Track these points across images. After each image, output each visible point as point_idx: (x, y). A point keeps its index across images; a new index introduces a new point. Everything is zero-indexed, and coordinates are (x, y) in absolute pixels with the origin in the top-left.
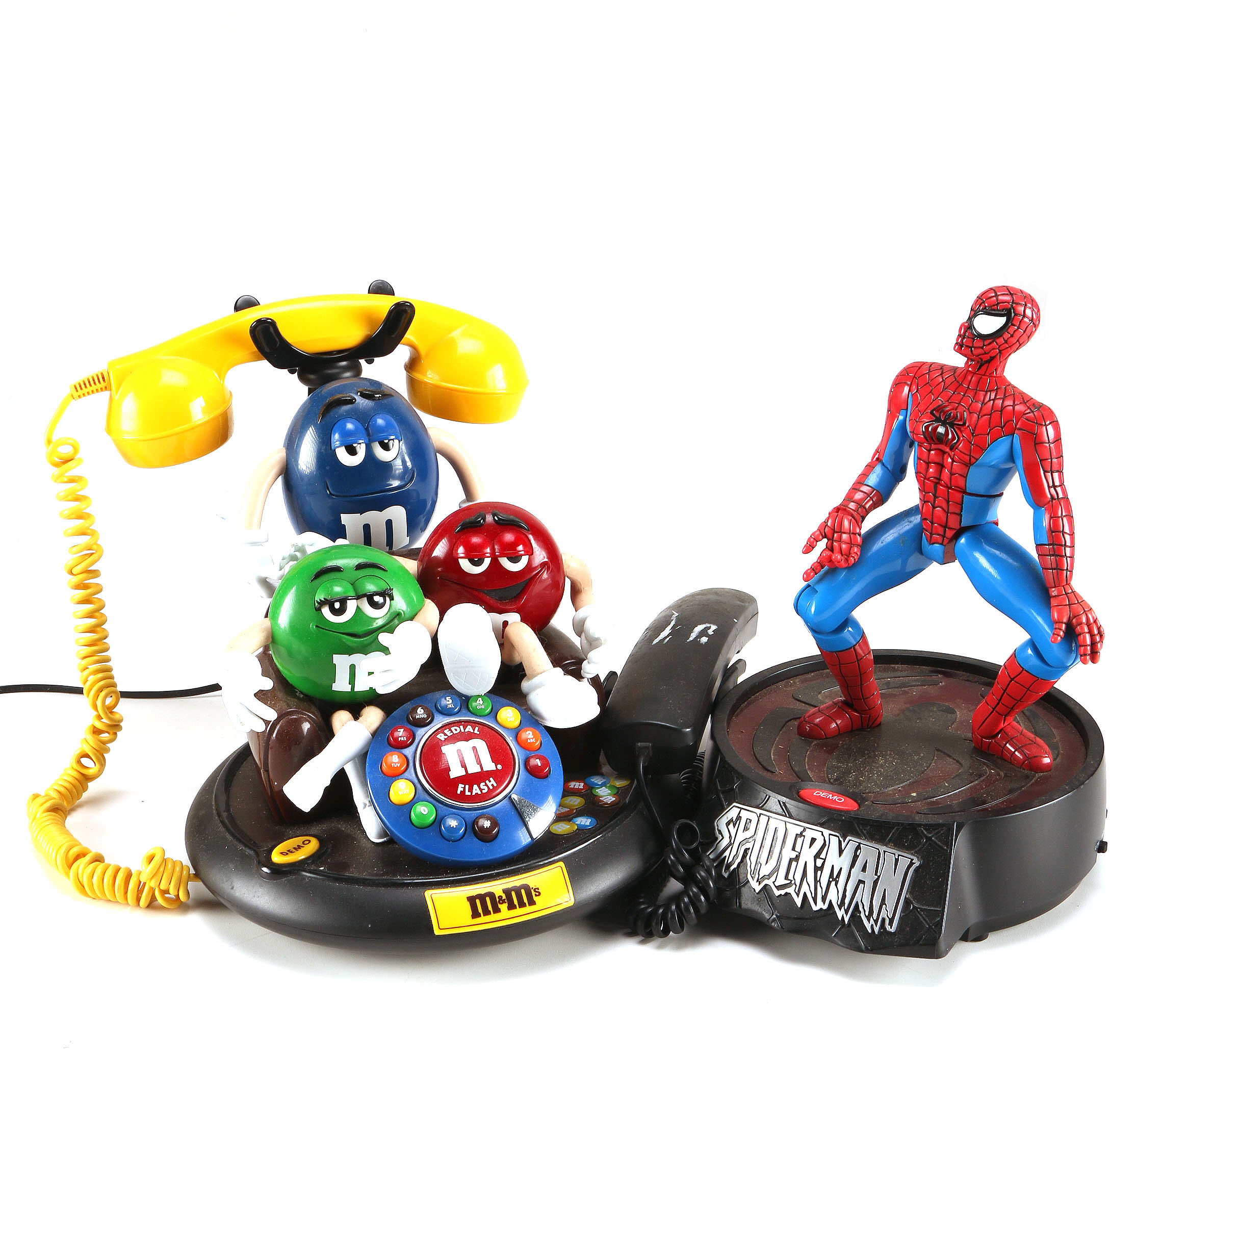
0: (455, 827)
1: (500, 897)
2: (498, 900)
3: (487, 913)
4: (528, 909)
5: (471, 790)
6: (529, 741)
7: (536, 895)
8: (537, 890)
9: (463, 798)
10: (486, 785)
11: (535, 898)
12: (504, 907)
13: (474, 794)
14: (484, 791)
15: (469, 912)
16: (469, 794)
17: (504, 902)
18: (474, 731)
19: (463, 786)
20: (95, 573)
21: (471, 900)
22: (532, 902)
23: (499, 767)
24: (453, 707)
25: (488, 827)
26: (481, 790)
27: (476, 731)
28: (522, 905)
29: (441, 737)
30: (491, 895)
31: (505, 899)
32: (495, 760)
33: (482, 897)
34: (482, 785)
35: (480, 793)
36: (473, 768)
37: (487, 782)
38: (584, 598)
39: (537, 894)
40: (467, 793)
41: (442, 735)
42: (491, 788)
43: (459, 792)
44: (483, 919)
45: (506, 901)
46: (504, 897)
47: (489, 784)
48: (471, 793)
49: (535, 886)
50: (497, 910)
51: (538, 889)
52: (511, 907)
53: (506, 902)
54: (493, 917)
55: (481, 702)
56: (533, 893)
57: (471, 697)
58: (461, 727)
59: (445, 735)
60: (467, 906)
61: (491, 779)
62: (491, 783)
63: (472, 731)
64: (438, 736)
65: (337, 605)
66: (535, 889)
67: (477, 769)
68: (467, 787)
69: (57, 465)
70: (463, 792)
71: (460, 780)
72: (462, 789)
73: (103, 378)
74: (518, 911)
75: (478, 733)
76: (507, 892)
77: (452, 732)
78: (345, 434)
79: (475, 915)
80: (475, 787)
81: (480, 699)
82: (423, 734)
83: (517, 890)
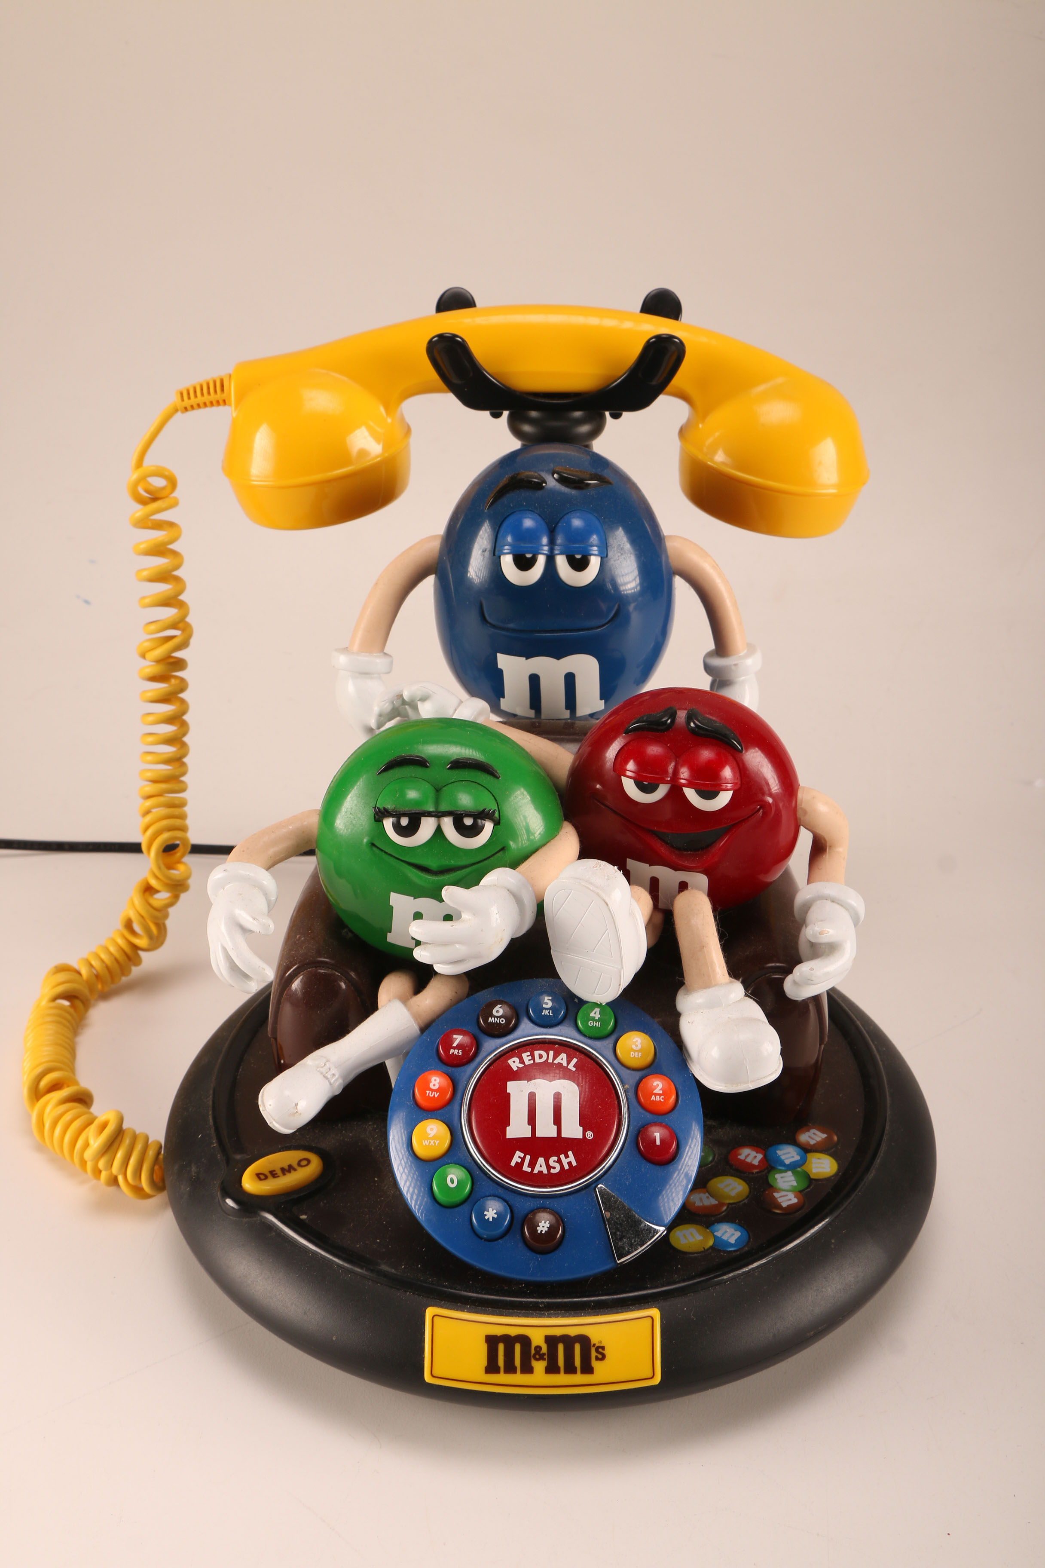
0: (491, 1220)
1: (538, 1348)
2: (533, 1352)
3: (510, 1368)
4: (579, 1378)
5: (532, 1164)
6: (653, 1098)
7: (597, 1359)
8: (600, 1350)
9: (517, 1173)
10: (559, 1161)
11: (595, 1364)
12: (539, 1366)
13: (536, 1171)
14: (552, 1171)
15: (483, 1361)
16: (529, 1170)
17: (541, 1358)
18: (568, 1063)
19: (522, 1155)
20: (180, 664)
21: (492, 1341)
22: (587, 1369)
23: (590, 1135)
24: (551, 1014)
25: (543, 1232)
26: (549, 1167)
27: (571, 1067)
28: (570, 1369)
29: (514, 1063)
30: (525, 1341)
31: (544, 1354)
32: (585, 1122)
33: (509, 1341)
34: (552, 1160)
35: (545, 1172)
36: (546, 1129)
37: (562, 1156)
38: (828, 862)
39: (600, 1356)
40: (526, 1168)
41: (517, 1060)
42: (566, 1167)
43: (513, 1164)
44: (502, 1377)
45: (546, 1357)
46: (544, 1350)
47: (565, 1161)
48: (532, 1170)
49: (601, 1342)
50: (527, 1369)
51: (603, 1348)
52: (552, 1368)
53: (544, 1359)
54: (519, 1378)
55: (597, 1016)
56: (594, 1354)
57: (587, 1002)
58: (551, 1053)
59: (522, 1061)
60: (482, 1350)
61: (570, 1153)
62: (568, 1160)
63: (565, 1064)
64: (510, 1062)
65: (404, 822)
66: (599, 1347)
67: (552, 1132)
68: (528, 1157)
69: (143, 502)
70: (520, 1165)
71: (520, 1144)
72: (519, 1160)
73: (222, 386)
74: (562, 1378)
75: (574, 1069)
76: (551, 1341)
77: (533, 1058)
78: (522, 536)
79: (492, 1367)
80: (541, 1160)
81: (597, 1010)
82: (493, 1047)
83: (568, 1341)
